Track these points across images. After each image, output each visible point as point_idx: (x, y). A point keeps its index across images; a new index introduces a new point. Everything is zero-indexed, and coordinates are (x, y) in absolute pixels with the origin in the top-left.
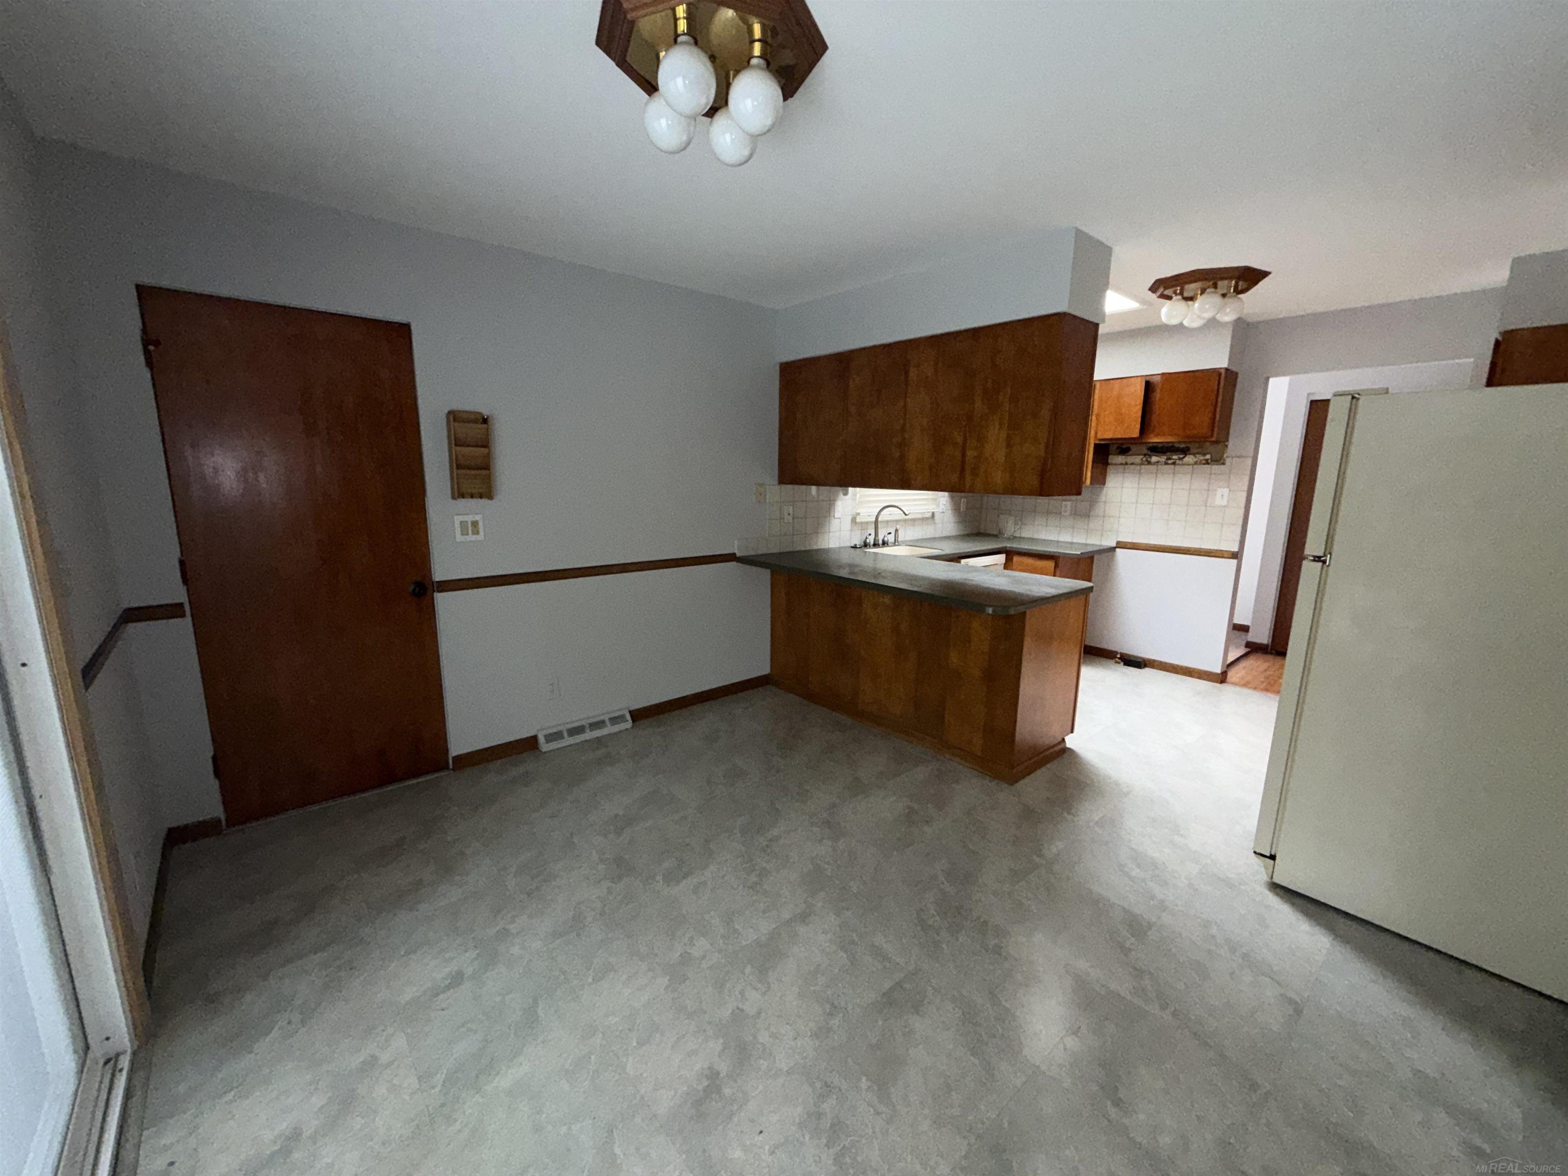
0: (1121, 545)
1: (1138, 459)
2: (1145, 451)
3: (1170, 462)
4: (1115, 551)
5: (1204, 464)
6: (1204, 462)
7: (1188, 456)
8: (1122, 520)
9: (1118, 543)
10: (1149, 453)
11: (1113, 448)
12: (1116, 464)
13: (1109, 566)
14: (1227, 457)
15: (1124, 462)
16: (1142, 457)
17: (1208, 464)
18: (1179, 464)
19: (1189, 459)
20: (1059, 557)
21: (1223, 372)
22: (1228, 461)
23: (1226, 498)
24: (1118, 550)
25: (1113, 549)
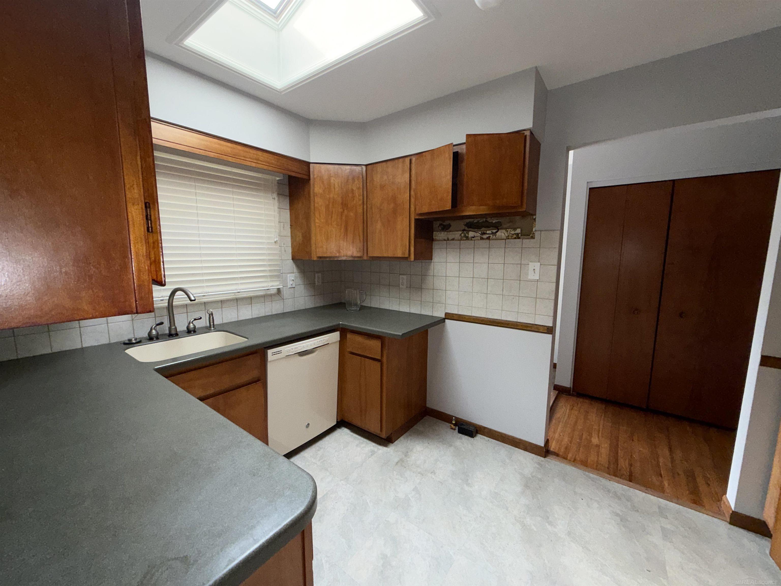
0: (450, 316)
1: (457, 235)
2: (464, 227)
3: (485, 236)
4: (444, 322)
5: (515, 238)
6: (515, 236)
7: (500, 231)
8: (448, 292)
9: (446, 314)
10: (466, 228)
11: (436, 224)
12: (438, 241)
13: (442, 334)
14: (536, 231)
15: (446, 239)
16: (461, 232)
17: (519, 238)
18: (493, 239)
19: (501, 234)
20: (385, 337)
21: (528, 133)
22: (537, 235)
23: (537, 271)
24: (446, 320)
25: (442, 321)
